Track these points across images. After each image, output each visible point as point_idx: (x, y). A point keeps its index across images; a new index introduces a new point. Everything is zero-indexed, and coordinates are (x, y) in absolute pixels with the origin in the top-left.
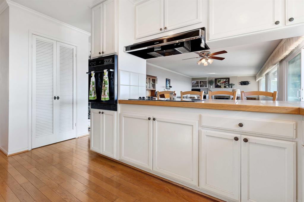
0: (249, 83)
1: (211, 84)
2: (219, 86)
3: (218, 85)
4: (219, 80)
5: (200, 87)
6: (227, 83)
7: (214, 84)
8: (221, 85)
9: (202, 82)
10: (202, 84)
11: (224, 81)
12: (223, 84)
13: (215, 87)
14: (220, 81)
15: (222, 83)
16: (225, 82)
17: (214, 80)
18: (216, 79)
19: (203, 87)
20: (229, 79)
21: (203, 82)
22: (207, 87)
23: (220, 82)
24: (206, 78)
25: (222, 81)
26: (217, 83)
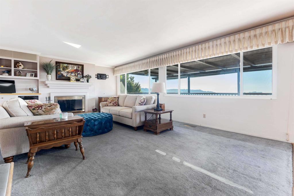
0: (107, 77)
1: (50, 72)
2: (63, 78)
3: (62, 75)
4: (65, 65)
5: (15, 75)
6: (79, 74)
7: (54, 73)
8: (68, 76)
9: (21, 64)
10: (21, 68)
11: (75, 68)
12: (73, 74)
13: (57, 79)
14: (67, 67)
15: (72, 72)
16: (77, 71)
17: (53, 64)
18: (58, 63)
19: (25, 76)
20: (82, 66)
21: (23, 62)
22: (38, 78)
23: (67, 71)
24: (34, 56)
25: (70, 68)
26: (60, 71)
